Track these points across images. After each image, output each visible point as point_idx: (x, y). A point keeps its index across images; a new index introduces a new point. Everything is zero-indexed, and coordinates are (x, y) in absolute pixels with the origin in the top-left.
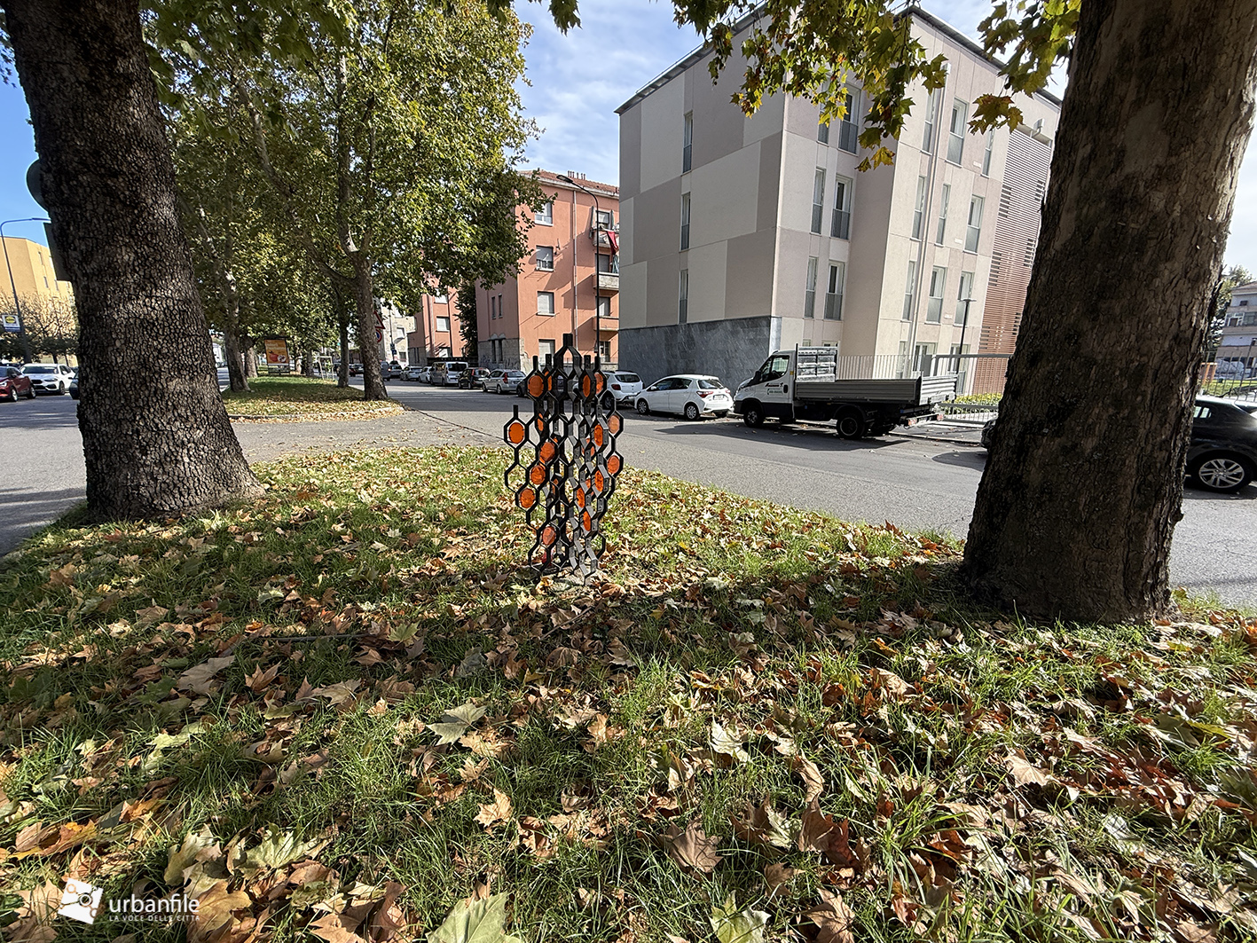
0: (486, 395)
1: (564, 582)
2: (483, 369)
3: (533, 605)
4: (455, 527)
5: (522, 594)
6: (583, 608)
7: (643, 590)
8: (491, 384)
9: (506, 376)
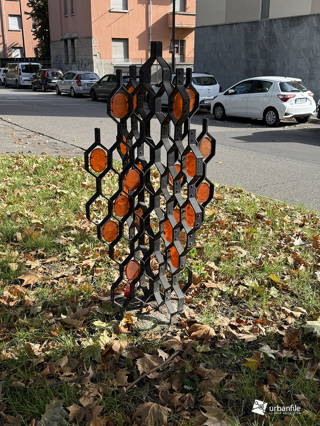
0: (60, 98)
1: (148, 319)
2: (55, 71)
3: (117, 345)
4: (33, 250)
5: (105, 333)
6: (170, 352)
7: (234, 332)
8: (65, 86)
9: (79, 78)
